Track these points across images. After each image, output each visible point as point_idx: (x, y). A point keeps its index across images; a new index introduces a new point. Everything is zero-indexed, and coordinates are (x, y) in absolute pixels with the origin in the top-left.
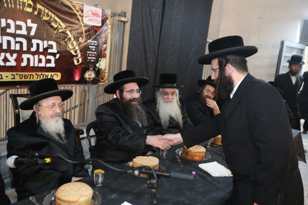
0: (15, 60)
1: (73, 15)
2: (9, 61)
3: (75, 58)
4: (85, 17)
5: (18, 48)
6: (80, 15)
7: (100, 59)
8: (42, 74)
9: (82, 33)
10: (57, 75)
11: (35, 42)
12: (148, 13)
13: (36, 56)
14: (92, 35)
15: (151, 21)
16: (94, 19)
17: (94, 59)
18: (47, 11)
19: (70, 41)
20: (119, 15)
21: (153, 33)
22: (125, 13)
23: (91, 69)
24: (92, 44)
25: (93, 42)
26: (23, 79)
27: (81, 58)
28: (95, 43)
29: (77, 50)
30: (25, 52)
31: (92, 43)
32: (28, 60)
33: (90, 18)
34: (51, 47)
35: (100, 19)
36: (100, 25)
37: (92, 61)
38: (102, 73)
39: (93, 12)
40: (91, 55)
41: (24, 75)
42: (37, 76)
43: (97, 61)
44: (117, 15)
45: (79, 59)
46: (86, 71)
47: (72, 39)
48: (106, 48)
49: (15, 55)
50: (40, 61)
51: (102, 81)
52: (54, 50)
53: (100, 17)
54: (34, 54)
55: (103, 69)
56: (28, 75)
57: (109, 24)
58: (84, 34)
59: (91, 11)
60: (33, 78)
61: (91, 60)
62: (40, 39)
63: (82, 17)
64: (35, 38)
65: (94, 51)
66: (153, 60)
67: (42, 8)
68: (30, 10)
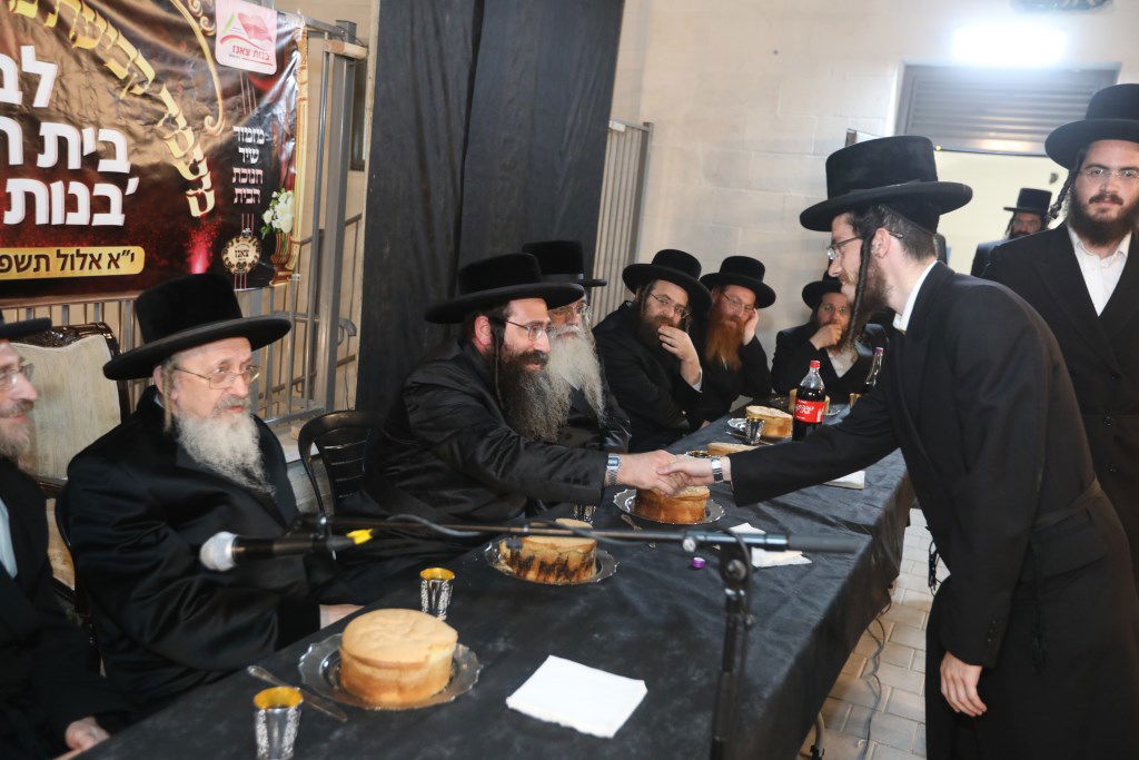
1: (182, 32)
3: (191, 192)
4: (223, 40)
6: (204, 33)
7: (275, 194)
8: (78, 251)
9: (214, 100)
10: (133, 255)
11: (50, 131)
12: (431, 30)
13: (57, 187)
14: (247, 105)
15: (441, 56)
16: (253, 48)
17: (255, 196)
18: (89, 16)
19: (173, 130)
20: (331, 36)
21: (446, 100)
22: (353, 26)
23: (248, 230)
24: (249, 140)
25: (250, 130)
26: (13, 275)
27: (212, 192)
28: (256, 136)
29: (200, 162)
30: (17, 172)
31: (249, 135)
32: (30, 199)
33: (237, 42)
34: (109, 151)
36: (271, 69)
37: (250, 201)
38: (283, 245)
39: (246, 22)
40: (244, 181)
41: (16, 257)
42: (62, 260)
43: (265, 202)
44: (326, 34)
45: (206, 194)
46: (230, 239)
47: (181, 122)
48: (294, 151)
50: (71, 203)
51: (280, 274)
52: (120, 164)
53: (270, 39)
54: (47, 176)
55: (286, 231)
56: (30, 257)
57: (303, 68)
58: (220, 102)
59: (241, 16)
60: (48, 269)
61: (244, 200)
62: (70, 120)
63: (212, 38)
64: (50, 119)
65: (253, 166)
66: (446, 196)
67: (74, 5)
68: (29, 9)
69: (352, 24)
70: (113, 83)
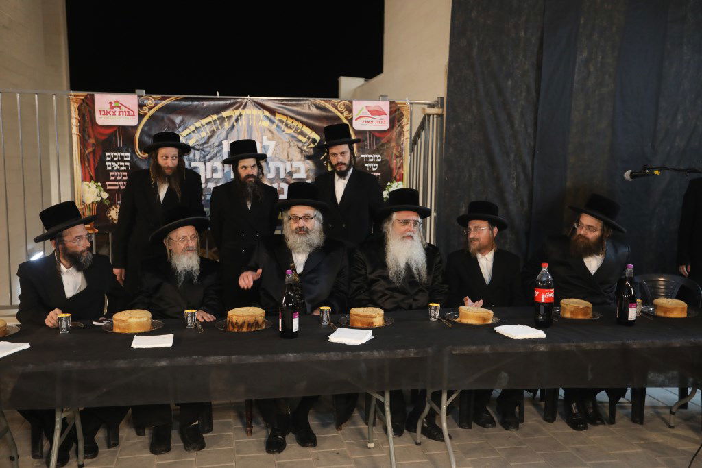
4: (356, 120)
6: (346, 118)
7: (389, 184)
11: (272, 165)
12: (494, 92)
14: (370, 145)
15: (505, 103)
16: (374, 120)
18: (290, 122)
24: (372, 160)
25: (371, 156)
28: (376, 158)
31: (371, 158)
33: (364, 119)
34: (298, 170)
35: (387, 118)
36: (386, 127)
39: (370, 109)
48: (402, 163)
52: (302, 175)
53: (385, 114)
54: (271, 181)
57: (407, 124)
59: (367, 107)
62: (279, 160)
63: (351, 120)
64: (272, 160)
65: (374, 171)
66: (518, 179)
67: (284, 119)
68: (266, 124)
69: (442, 98)
70: (300, 145)
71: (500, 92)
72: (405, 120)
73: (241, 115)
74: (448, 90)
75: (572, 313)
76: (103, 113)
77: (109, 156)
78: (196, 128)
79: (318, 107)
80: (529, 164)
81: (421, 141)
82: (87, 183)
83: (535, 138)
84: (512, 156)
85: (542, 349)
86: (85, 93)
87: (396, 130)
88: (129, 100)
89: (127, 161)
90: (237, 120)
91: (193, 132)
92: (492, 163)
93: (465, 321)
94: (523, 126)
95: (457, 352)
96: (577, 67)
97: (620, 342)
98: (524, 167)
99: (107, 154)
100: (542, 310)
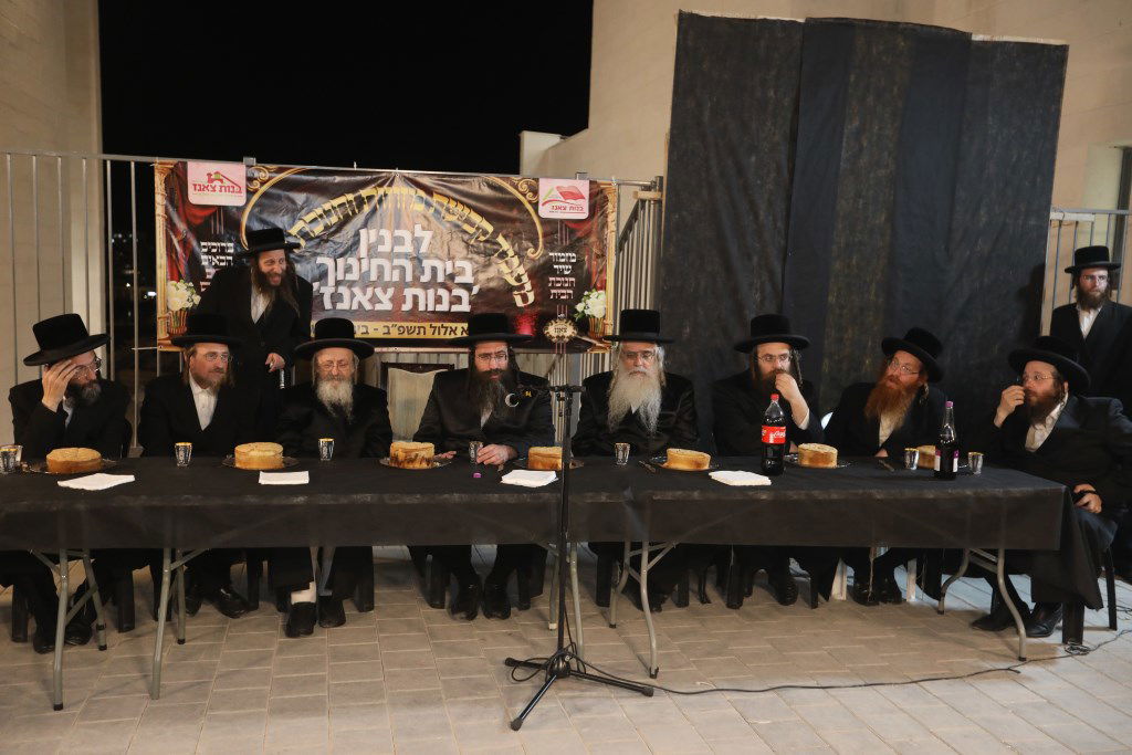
0: (392, 300)
1: (514, 204)
2: (380, 302)
3: (516, 292)
4: (544, 204)
5: (396, 278)
6: (530, 202)
7: (586, 293)
8: (443, 325)
9: (536, 238)
11: (427, 264)
12: (731, 171)
13: (431, 292)
14: (561, 240)
15: (746, 187)
17: (569, 294)
18: (452, 205)
19: (504, 258)
23: (562, 315)
24: (563, 260)
25: (563, 255)
26: (406, 336)
27: (532, 293)
28: (569, 257)
29: (523, 275)
30: (408, 285)
31: (563, 257)
32: (415, 298)
33: (554, 204)
34: (462, 272)
35: (585, 204)
36: (584, 216)
37: (564, 297)
38: (596, 326)
39: (563, 190)
40: (559, 285)
41: (407, 327)
42: (433, 329)
43: (578, 298)
45: (528, 294)
46: (549, 321)
47: (511, 253)
49: (391, 291)
50: (438, 300)
51: (598, 344)
52: (468, 278)
53: (583, 198)
54: (426, 286)
55: (598, 316)
56: (415, 327)
57: (613, 212)
58: (541, 239)
59: (558, 188)
60: (424, 334)
61: (559, 297)
62: (437, 257)
63: (535, 206)
64: (427, 258)
65: (567, 276)
66: (762, 291)
67: (445, 201)
68: (420, 207)
69: (661, 178)
70: (466, 237)
71: (740, 171)
72: (610, 206)
73: (385, 195)
74: (669, 167)
75: (811, 460)
76: (198, 188)
77: (204, 247)
78: (324, 211)
79: (492, 186)
80: (778, 269)
81: (633, 236)
82: (174, 282)
83: (787, 235)
84: (755, 259)
85: (764, 497)
86: (175, 161)
87: (598, 220)
88: (235, 171)
89: (229, 254)
90: (380, 201)
91: (321, 216)
92: (728, 268)
93: (674, 466)
94: (771, 218)
95: (659, 497)
96: (845, 140)
97: (861, 491)
98: (771, 273)
99: (203, 244)
100: (770, 453)
